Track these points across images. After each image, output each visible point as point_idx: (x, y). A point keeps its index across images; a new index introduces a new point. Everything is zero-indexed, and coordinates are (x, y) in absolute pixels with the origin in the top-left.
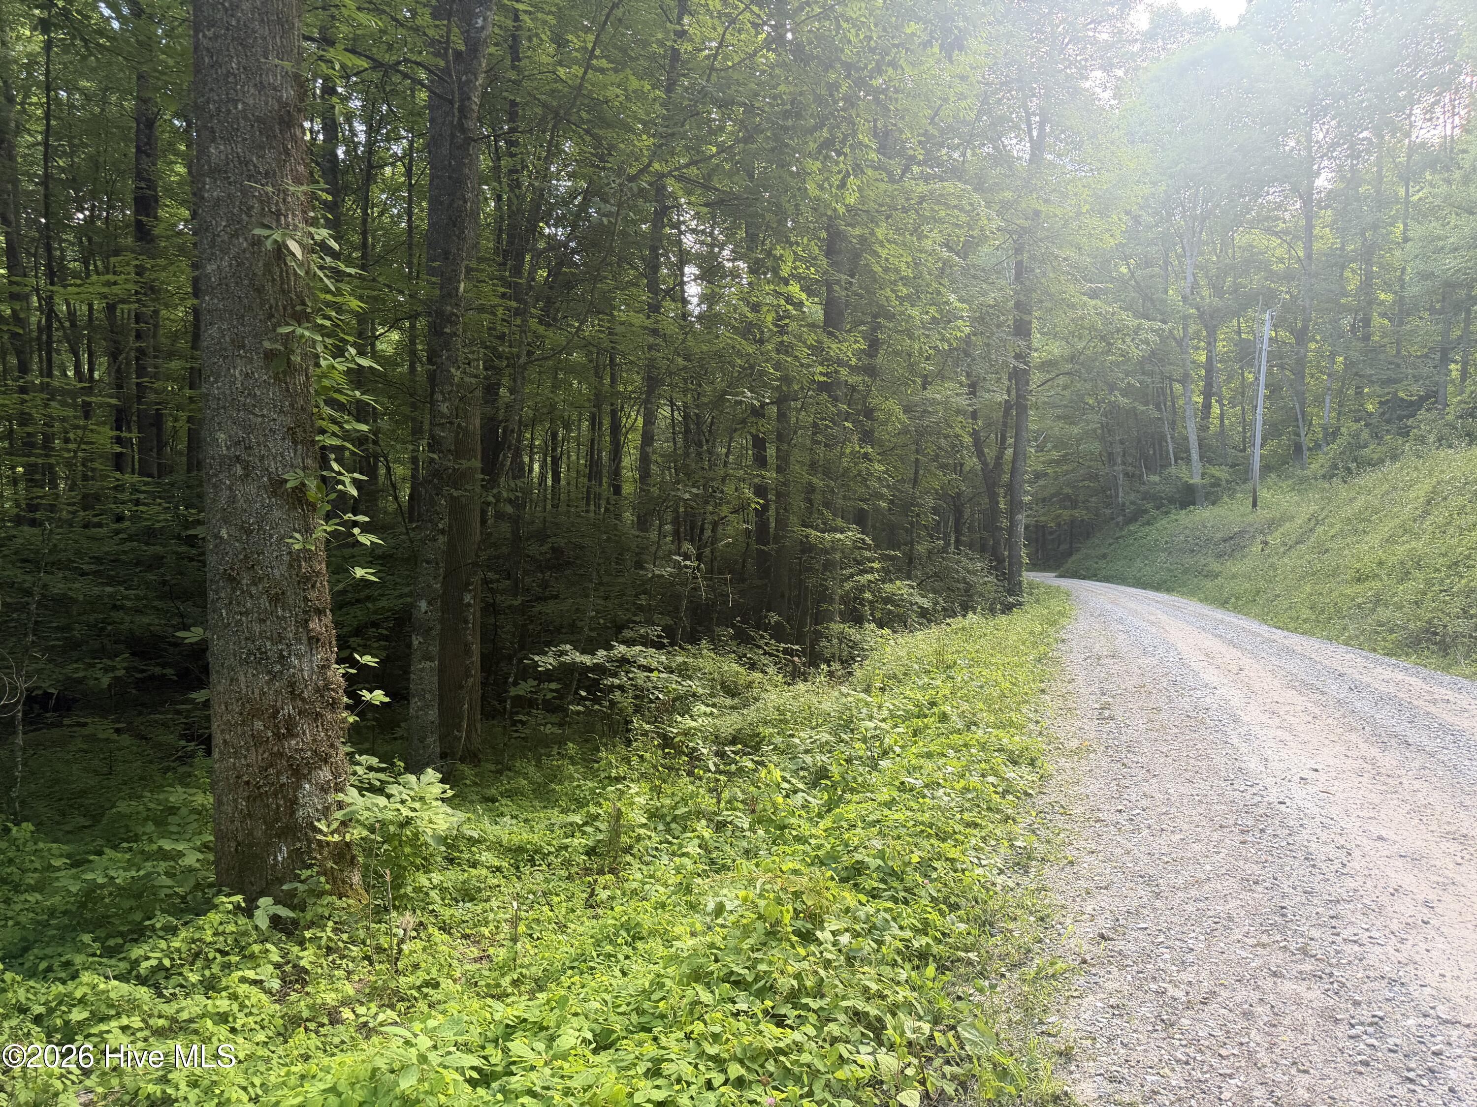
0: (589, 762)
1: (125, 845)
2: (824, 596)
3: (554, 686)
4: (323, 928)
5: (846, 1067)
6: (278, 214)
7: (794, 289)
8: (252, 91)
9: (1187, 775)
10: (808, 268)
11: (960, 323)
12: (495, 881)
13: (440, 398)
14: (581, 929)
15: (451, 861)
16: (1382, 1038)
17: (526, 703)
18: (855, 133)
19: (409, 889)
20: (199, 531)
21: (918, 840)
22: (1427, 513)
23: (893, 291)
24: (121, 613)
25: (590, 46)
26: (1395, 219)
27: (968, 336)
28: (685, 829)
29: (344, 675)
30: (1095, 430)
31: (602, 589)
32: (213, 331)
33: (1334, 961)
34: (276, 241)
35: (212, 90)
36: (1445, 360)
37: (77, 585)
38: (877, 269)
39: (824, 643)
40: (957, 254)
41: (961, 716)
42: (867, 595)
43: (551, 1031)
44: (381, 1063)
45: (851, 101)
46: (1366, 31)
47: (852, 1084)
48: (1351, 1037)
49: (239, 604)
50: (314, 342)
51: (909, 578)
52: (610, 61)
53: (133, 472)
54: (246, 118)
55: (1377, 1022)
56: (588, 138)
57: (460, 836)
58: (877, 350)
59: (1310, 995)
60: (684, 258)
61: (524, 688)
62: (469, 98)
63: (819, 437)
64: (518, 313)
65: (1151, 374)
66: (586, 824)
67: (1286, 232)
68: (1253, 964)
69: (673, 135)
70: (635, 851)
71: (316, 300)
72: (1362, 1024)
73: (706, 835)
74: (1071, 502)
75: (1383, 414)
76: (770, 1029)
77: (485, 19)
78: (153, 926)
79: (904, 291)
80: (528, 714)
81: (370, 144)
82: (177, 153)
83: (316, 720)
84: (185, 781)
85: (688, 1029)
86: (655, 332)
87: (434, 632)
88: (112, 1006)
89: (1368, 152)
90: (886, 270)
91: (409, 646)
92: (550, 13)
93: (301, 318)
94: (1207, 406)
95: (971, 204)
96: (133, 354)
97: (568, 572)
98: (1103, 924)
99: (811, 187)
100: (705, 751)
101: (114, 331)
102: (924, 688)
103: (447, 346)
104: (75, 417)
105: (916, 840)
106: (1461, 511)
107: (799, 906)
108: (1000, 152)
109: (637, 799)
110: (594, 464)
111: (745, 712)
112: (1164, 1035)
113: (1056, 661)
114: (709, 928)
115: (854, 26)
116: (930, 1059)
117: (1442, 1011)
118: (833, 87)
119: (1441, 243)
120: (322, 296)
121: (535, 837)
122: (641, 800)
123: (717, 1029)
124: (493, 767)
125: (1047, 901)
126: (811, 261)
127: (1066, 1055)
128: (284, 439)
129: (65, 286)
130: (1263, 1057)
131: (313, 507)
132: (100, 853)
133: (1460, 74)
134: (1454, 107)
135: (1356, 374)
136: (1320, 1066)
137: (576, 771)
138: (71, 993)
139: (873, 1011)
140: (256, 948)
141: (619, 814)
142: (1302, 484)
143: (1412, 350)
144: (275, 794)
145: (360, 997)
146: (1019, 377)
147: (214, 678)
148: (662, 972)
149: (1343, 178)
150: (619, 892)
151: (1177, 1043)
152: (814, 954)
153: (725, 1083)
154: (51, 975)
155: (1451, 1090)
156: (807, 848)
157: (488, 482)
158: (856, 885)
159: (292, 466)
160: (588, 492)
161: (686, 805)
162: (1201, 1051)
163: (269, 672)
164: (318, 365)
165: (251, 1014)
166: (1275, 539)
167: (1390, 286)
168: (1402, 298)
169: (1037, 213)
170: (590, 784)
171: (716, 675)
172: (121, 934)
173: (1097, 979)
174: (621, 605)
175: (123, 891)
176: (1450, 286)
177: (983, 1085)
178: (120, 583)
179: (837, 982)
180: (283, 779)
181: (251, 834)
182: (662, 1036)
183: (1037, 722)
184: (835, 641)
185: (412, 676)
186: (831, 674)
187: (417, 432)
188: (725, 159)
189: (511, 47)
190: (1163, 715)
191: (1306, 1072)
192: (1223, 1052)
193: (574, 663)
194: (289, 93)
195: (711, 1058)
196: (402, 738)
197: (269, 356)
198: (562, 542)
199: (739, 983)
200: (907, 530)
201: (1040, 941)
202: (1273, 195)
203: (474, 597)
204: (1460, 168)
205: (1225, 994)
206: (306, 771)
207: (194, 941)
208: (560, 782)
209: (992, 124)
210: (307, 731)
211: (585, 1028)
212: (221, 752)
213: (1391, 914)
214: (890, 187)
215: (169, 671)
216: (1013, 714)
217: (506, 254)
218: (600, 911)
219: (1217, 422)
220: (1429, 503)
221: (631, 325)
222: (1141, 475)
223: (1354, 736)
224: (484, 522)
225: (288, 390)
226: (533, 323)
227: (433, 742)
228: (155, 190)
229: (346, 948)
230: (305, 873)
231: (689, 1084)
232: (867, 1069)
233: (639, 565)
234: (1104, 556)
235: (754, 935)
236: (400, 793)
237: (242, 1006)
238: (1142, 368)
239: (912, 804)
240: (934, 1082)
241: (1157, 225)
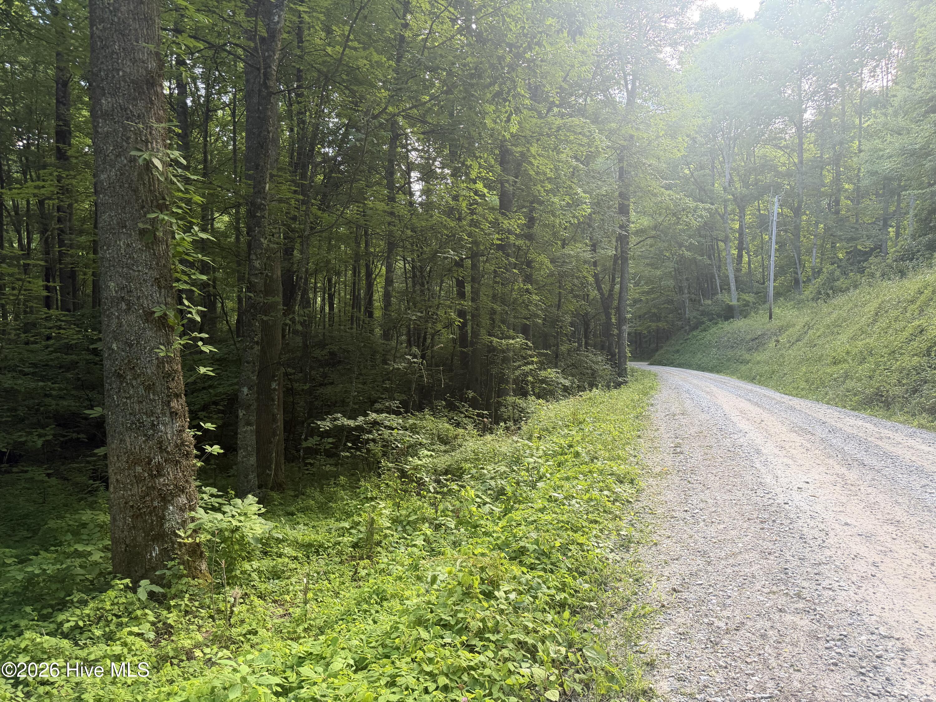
0: (353, 487)
1: (53, 548)
2: (502, 379)
3: (330, 440)
4: (182, 598)
5: (513, 677)
6: (147, 142)
7: (480, 186)
8: (128, 63)
9: (728, 488)
10: (488, 173)
11: (584, 206)
12: (294, 566)
13: (254, 258)
14: (348, 595)
15: (265, 553)
16: (846, 648)
17: (312, 452)
18: (515, 87)
19: (238, 572)
20: (99, 346)
21: (560, 532)
22: (875, 321)
23: (542, 187)
24: (50, 399)
25: (347, 33)
26: (853, 138)
27: (590, 214)
28: (415, 530)
29: (194, 436)
30: (670, 272)
31: (361, 378)
32: (105, 217)
33: (817, 601)
34: (145, 159)
35: (102, 63)
36: (886, 225)
37: (20, 382)
38: (532, 173)
39: (503, 409)
40: (582, 163)
41: (588, 453)
42: (530, 378)
43: (327, 660)
44: (217, 683)
45: (512, 68)
46: (834, 21)
47: (517, 687)
48: (826, 648)
49: (125, 391)
50: (171, 223)
51: (556, 367)
52: (359, 43)
53: (57, 309)
54: (125, 81)
55: (843, 638)
56: (347, 92)
57: (271, 538)
58: (533, 224)
59: (802, 623)
60: (411, 167)
61: (312, 442)
62: (270, 67)
63: (498, 279)
64: (303, 202)
65: (705, 237)
66: (352, 528)
67: (787, 147)
68: (767, 605)
69: (400, 89)
70: (383, 544)
71: (173, 196)
72: (833, 640)
73: (428, 533)
74: (657, 317)
75: (849, 259)
76: (465, 654)
77: (279, 17)
78: (72, 600)
79: (549, 186)
80: (315, 459)
81: (208, 95)
82: (83, 103)
83: (176, 465)
84: (92, 506)
85: (413, 656)
86: (392, 214)
87: (252, 407)
88: (44, 653)
89: (836, 97)
90: (537, 173)
91: (237, 417)
92: (321, 13)
93: (162, 208)
94: (740, 256)
95: (590, 132)
96: (56, 232)
97: (340, 367)
98: (675, 582)
99: (488, 121)
100: (427, 480)
101: (43, 216)
102: (565, 436)
103: (258, 224)
104: (19, 273)
105: (558, 532)
106: (896, 319)
107: (484, 575)
108: (607, 98)
109: (384, 511)
110: (355, 298)
111: (453, 454)
112: (712, 650)
113: (648, 418)
114: (427, 591)
115: (514, 20)
116: (566, 670)
117: (883, 630)
118: (501, 59)
119: (881, 153)
120: (176, 194)
121: (320, 537)
122: (386, 512)
123: (432, 655)
124: (292, 493)
125: (640, 569)
126: (490, 168)
127: (651, 665)
128: (152, 285)
129: (10, 189)
130: (773, 662)
131: (172, 329)
132: (37, 554)
133: (891, 48)
134: (888, 68)
135: (831, 235)
136: (807, 667)
137: (346, 494)
138: (18, 645)
139: (530, 641)
140: (139, 613)
141: (372, 521)
142: (799, 304)
143: (865, 220)
144: (150, 513)
145: (207, 642)
146: (622, 240)
147: (109, 439)
148: (398, 620)
149: (820, 113)
150: (373, 571)
151: (720, 655)
152: (493, 606)
153: (436, 689)
154: (5, 634)
155: (887, 679)
156: (491, 539)
157: (286, 310)
158: (520, 562)
159: (158, 302)
160: (352, 316)
161: (416, 514)
162: (735, 660)
163: (145, 435)
164: (174, 238)
165: (135, 655)
166: (783, 339)
167: (851, 180)
168: (858, 187)
169: (632, 137)
170: (354, 503)
171: (434, 431)
172: (52, 606)
173: (671, 617)
174: (373, 388)
175: (52, 579)
176: (888, 179)
177: (598, 685)
178: (49, 380)
179: (507, 623)
180: (156, 504)
181: (135, 539)
182: (397, 661)
183: (635, 456)
184: (510, 408)
185: (239, 436)
186: (507, 428)
187: (241, 279)
188: (435, 105)
189: (297, 34)
190: (714, 450)
191: (799, 671)
192: (748, 660)
193: (343, 425)
194: (152, 65)
195: (428, 673)
196: (233, 475)
197: (142, 232)
198: (335, 348)
199: (446, 626)
200: (555, 337)
201: (636, 594)
202: (778, 124)
203: (279, 384)
204: (892, 106)
205: (750, 623)
206: (170, 498)
207: (98, 609)
208: (336, 502)
209: (603, 81)
210: (171, 472)
211: (349, 657)
212: (114, 487)
213: (852, 571)
214: (539, 121)
215: (82, 436)
216: (620, 452)
217: (297, 165)
218: (361, 583)
219: (746, 266)
220: (877, 314)
221: (376, 210)
222: (700, 300)
223: (831, 461)
224: (284, 336)
225: (154, 254)
226: (314, 209)
227: (253, 478)
228: (69, 127)
229: (197, 611)
230: (170, 564)
231: (413, 690)
232: (526, 678)
233: (385, 362)
234: (678, 351)
235: (456, 595)
236: (231, 511)
237: (130, 650)
238: (699, 233)
239: (556, 509)
240: (568, 684)
241: (706, 144)
